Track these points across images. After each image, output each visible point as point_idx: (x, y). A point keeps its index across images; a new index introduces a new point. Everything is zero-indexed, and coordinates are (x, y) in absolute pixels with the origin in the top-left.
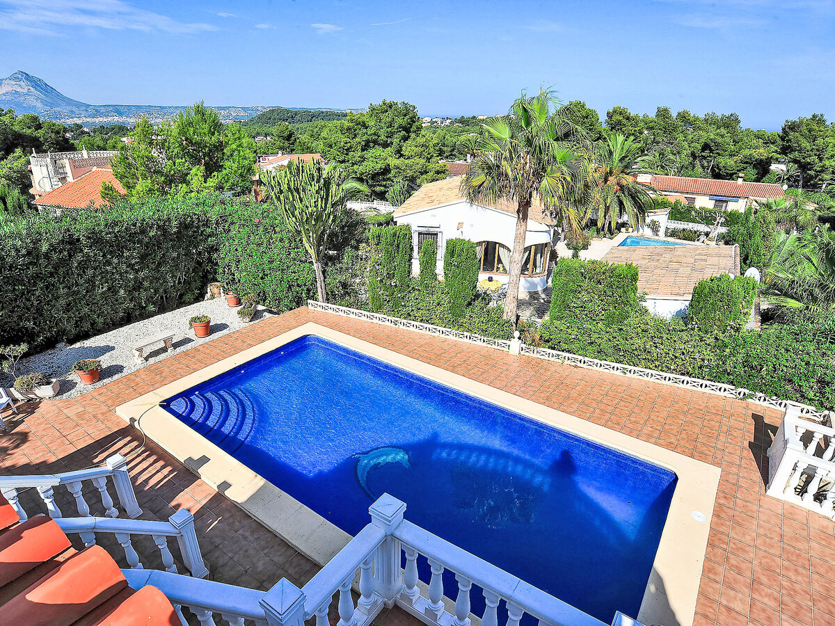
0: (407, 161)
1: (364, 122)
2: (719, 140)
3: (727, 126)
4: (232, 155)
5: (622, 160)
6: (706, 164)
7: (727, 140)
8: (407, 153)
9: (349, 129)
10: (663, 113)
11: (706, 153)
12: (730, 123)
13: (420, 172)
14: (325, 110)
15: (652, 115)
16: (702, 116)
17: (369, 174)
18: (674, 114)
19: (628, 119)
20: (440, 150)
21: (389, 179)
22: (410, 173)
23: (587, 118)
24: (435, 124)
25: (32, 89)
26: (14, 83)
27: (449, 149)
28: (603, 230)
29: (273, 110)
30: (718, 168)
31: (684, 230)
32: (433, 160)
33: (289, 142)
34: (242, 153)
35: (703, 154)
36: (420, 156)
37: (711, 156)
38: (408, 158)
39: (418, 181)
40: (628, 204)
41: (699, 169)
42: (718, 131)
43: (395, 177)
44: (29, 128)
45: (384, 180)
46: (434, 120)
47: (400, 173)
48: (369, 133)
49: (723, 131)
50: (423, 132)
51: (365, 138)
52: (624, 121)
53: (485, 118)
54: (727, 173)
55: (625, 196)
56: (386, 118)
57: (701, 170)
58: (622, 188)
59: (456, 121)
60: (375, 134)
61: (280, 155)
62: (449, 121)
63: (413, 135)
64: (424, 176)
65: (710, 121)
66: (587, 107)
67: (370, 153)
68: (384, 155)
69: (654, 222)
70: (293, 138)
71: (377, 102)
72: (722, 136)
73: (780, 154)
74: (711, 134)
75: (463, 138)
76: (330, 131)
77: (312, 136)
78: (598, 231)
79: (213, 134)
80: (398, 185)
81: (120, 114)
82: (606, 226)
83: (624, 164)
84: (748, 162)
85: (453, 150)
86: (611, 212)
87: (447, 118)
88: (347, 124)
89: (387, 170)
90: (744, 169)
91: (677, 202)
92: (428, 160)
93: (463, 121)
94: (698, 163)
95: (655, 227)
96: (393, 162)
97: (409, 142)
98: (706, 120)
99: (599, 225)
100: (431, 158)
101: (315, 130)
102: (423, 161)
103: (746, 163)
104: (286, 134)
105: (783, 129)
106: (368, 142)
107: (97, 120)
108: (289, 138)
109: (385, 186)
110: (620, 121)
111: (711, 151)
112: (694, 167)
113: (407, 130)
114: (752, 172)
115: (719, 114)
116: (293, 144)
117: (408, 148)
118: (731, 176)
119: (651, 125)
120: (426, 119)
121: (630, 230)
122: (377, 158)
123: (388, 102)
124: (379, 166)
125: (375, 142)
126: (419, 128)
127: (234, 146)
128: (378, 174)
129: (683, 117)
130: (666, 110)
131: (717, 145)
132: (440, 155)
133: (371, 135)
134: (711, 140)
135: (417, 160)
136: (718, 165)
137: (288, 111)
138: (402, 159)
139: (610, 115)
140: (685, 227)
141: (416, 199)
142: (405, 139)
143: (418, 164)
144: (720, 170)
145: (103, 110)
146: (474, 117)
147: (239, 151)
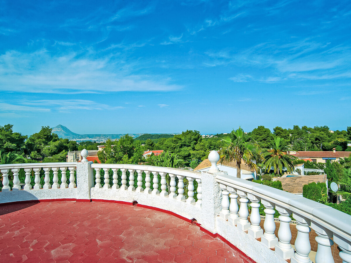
0: (197, 152)
1: (180, 138)
2: (322, 136)
3: (323, 130)
4: (137, 151)
5: (280, 146)
6: (319, 146)
7: (326, 136)
8: (197, 149)
9: (175, 141)
10: (296, 128)
11: (317, 141)
12: (325, 129)
13: (202, 156)
14: (164, 134)
15: (292, 128)
16: (313, 128)
17: (183, 156)
18: (301, 128)
19: (282, 131)
20: (210, 147)
21: (190, 159)
22: (198, 156)
23: (266, 132)
24: (207, 137)
25: (62, 130)
26: (57, 128)
27: (213, 147)
28: (277, 174)
29: (145, 135)
30: (324, 147)
31: (312, 172)
32: (207, 151)
33: (151, 146)
34: (140, 150)
35: (316, 142)
36: (202, 149)
37: (319, 142)
38: (197, 150)
39: (202, 159)
40: (286, 163)
41: (316, 148)
42: (320, 133)
43: (192, 157)
44: (65, 143)
45: (188, 159)
46: (206, 136)
47: (195, 156)
48: (182, 142)
49: (322, 132)
50: (203, 141)
51: (180, 144)
52: (281, 132)
53: (226, 134)
54: (329, 149)
55: (284, 160)
56: (188, 136)
57: (317, 148)
58: (282, 157)
59: (215, 135)
60: (184, 142)
61: (148, 151)
62: (212, 136)
63: (199, 142)
64: (204, 157)
65: (317, 129)
66: (265, 127)
67: (182, 149)
68: (188, 149)
69: (298, 169)
70: (153, 145)
71: (185, 131)
72: (323, 134)
73: (349, 139)
74: (317, 134)
75: (218, 142)
76: (167, 142)
77: (160, 144)
78: (275, 174)
79: (131, 144)
80: (194, 160)
81: (90, 137)
82: (278, 172)
83: (281, 148)
84: (337, 143)
85: (214, 147)
86: (279, 167)
87: (212, 135)
88: (174, 139)
89: (189, 155)
90: (336, 146)
91: (308, 161)
92: (205, 151)
93: (217, 135)
94: (315, 145)
95: (299, 171)
96: (192, 152)
97: (197, 145)
98: (315, 129)
99: (275, 172)
100: (206, 150)
101: (161, 141)
102: (203, 151)
103: (336, 144)
104: (150, 143)
105: (348, 130)
106: (182, 145)
107: (81, 140)
108: (151, 145)
109: (189, 161)
110: (279, 132)
111: (319, 140)
112: (314, 147)
113: (197, 140)
114: (340, 148)
115: (319, 126)
116: (153, 147)
117: (197, 147)
118: (331, 150)
119: (292, 132)
120: (203, 135)
121: (288, 173)
122: (186, 151)
123: (189, 131)
124: (187, 153)
125: (185, 145)
126: (201, 140)
127: (138, 148)
128: (186, 157)
129: (305, 128)
130: (297, 126)
131: (321, 138)
132: (210, 149)
133: (183, 142)
134: (318, 136)
135: (201, 151)
136: (324, 146)
137: (150, 135)
138: (195, 151)
139: (275, 130)
140: (313, 171)
141: (201, 165)
142: (195, 144)
143: (201, 152)
144: (325, 147)
145: (84, 136)
146: (222, 134)
147: (139, 150)
